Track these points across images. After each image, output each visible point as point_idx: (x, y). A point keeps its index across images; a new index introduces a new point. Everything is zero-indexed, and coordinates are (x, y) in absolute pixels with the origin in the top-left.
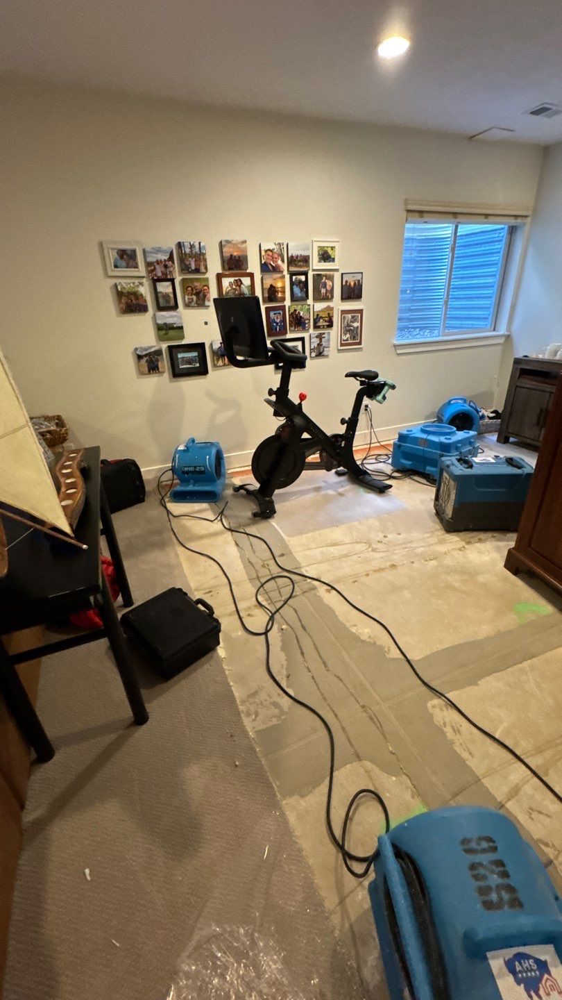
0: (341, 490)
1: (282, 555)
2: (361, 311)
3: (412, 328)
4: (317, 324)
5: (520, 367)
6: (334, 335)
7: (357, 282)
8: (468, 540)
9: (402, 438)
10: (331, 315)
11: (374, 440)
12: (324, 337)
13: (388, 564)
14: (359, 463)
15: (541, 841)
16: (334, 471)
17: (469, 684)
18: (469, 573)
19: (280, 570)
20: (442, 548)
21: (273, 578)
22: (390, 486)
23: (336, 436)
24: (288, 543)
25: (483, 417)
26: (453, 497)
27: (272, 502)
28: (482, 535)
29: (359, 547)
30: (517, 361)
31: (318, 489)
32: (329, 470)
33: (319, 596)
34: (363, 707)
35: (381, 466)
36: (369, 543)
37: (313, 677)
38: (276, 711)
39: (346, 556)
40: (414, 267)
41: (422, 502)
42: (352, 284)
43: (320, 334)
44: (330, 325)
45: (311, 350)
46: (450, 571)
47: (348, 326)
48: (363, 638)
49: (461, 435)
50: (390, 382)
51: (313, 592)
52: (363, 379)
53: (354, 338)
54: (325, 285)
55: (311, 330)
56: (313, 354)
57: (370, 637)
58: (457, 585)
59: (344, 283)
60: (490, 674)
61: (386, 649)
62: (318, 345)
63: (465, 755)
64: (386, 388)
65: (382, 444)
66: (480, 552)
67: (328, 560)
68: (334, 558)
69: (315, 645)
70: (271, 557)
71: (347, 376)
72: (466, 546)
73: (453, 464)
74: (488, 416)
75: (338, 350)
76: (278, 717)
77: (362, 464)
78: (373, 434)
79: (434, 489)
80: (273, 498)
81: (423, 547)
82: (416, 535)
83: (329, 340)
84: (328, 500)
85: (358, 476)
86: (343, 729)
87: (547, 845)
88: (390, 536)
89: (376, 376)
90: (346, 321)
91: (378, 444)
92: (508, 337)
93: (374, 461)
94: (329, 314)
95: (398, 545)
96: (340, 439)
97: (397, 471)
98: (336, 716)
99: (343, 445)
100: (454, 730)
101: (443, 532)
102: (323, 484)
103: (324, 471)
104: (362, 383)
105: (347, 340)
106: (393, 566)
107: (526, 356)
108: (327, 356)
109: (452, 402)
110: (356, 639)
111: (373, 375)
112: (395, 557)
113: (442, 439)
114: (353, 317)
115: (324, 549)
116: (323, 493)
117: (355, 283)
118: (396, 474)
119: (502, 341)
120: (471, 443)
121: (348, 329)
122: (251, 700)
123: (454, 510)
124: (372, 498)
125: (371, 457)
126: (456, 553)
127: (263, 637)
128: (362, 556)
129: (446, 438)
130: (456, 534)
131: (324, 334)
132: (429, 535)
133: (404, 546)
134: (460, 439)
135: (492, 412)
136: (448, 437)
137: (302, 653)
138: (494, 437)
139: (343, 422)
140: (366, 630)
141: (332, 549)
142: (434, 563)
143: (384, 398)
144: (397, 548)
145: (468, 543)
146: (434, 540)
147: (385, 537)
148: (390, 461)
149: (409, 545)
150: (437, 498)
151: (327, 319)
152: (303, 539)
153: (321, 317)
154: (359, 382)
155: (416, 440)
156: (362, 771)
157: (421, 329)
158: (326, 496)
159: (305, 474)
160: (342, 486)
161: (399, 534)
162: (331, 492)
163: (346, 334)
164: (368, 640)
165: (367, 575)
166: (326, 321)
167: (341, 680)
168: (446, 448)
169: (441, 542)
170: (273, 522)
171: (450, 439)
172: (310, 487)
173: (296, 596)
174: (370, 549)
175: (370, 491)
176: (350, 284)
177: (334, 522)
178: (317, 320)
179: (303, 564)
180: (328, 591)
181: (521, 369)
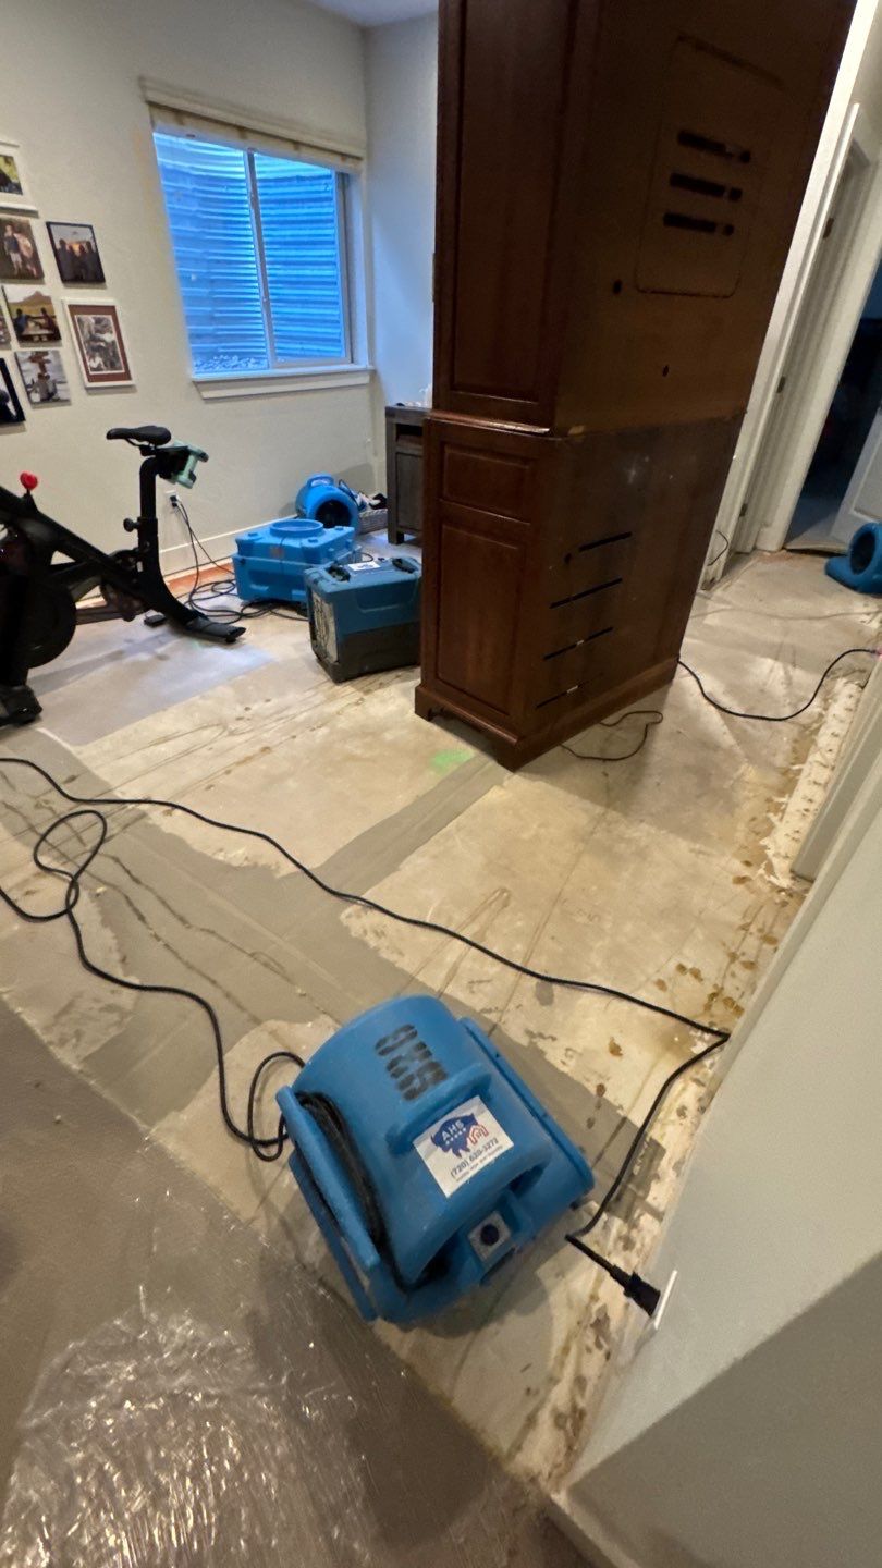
0: (160, 650)
1: (72, 779)
2: (111, 310)
3: (225, 354)
4: (25, 333)
5: (396, 421)
6: (68, 355)
7: (84, 245)
8: (366, 688)
9: (245, 547)
10: (49, 314)
11: (203, 559)
12: (48, 361)
13: (258, 748)
14: (183, 601)
15: (484, 1011)
16: (140, 619)
17: (388, 874)
18: (370, 733)
19: (72, 804)
20: (332, 708)
21: (62, 820)
22: (242, 630)
23: (122, 555)
24: (79, 757)
25: (363, 506)
26: (332, 629)
27: (29, 694)
28: (383, 678)
29: (206, 734)
30: (390, 413)
31: (117, 656)
32: (129, 617)
33: (153, 826)
34: (252, 955)
35: (222, 601)
36: (222, 724)
37: (167, 946)
38: (115, 1017)
39: (187, 752)
40: (199, 233)
41: (296, 647)
42: (76, 248)
43: (37, 352)
44: (55, 336)
45: (27, 387)
46: (348, 735)
47: (94, 339)
48: (235, 863)
49: (332, 534)
50: (194, 446)
51: (142, 821)
52: (146, 443)
53: (113, 366)
54: (16, 247)
55: (14, 343)
56: (36, 397)
57: (247, 859)
58: (359, 752)
59: (58, 246)
60: (412, 852)
61: (273, 867)
62: (40, 376)
63: (393, 958)
64: (191, 459)
65: (219, 564)
66: (383, 701)
67: (157, 767)
68: (168, 761)
69: (159, 898)
70: (50, 786)
71: (110, 436)
72: (365, 697)
73: (322, 578)
74: (370, 504)
75: (87, 389)
76: (119, 1024)
77: (191, 601)
78: (198, 548)
79: (306, 625)
80: (28, 684)
81: (305, 711)
82: (292, 696)
83: (59, 368)
84: (140, 670)
85: (186, 621)
86: (228, 995)
87: (490, 1011)
88: (255, 707)
89: (166, 437)
90: (86, 331)
91: (212, 566)
92: (374, 374)
93: (210, 594)
94: (44, 311)
95: (267, 717)
96: (131, 559)
97: (251, 605)
98: (214, 982)
99: (140, 569)
100: (377, 934)
101: (331, 684)
102: (124, 646)
103: (120, 622)
104: (145, 451)
105: (98, 368)
106: (266, 749)
107: (400, 404)
108: (66, 402)
109: (313, 484)
110: (227, 868)
111: (158, 433)
112: (265, 735)
113: (305, 543)
114: (98, 321)
115: (148, 752)
116: (128, 660)
117: (81, 248)
118: (249, 610)
119: (365, 379)
120: (348, 546)
121: (92, 346)
122: (64, 1019)
123: (340, 647)
124: (216, 654)
125: (201, 590)
126: (352, 710)
127: (65, 918)
128: (214, 745)
129: (310, 541)
130: (348, 683)
131: (46, 353)
132: (312, 692)
133: (276, 717)
134: (331, 539)
135: (375, 498)
136: (313, 538)
137: (142, 918)
138: (383, 536)
139: (128, 526)
140: (239, 851)
141: (163, 748)
142: (324, 730)
143: (192, 477)
144: (267, 721)
145: (367, 692)
146: (320, 697)
147: (247, 709)
148: (235, 591)
149: (285, 713)
150: (313, 637)
151: (42, 321)
152: (106, 743)
153: (28, 318)
154: (138, 450)
155: (266, 550)
156: (265, 1036)
157: (242, 356)
158: (135, 664)
159: (81, 631)
160: (162, 644)
161: (268, 701)
162: (144, 657)
163: (92, 357)
164: (246, 863)
165: (228, 772)
166: (42, 327)
167: (213, 933)
168: (312, 556)
169: (331, 699)
170: (41, 728)
171: (315, 541)
172: (101, 655)
173: (112, 837)
174: (226, 733)
175: (209, 643)
176: (71, 248)
177: (159, 705)
178: (21, 323)
179: (114, 783)
180: (168, 813)
181: (399, 426)
